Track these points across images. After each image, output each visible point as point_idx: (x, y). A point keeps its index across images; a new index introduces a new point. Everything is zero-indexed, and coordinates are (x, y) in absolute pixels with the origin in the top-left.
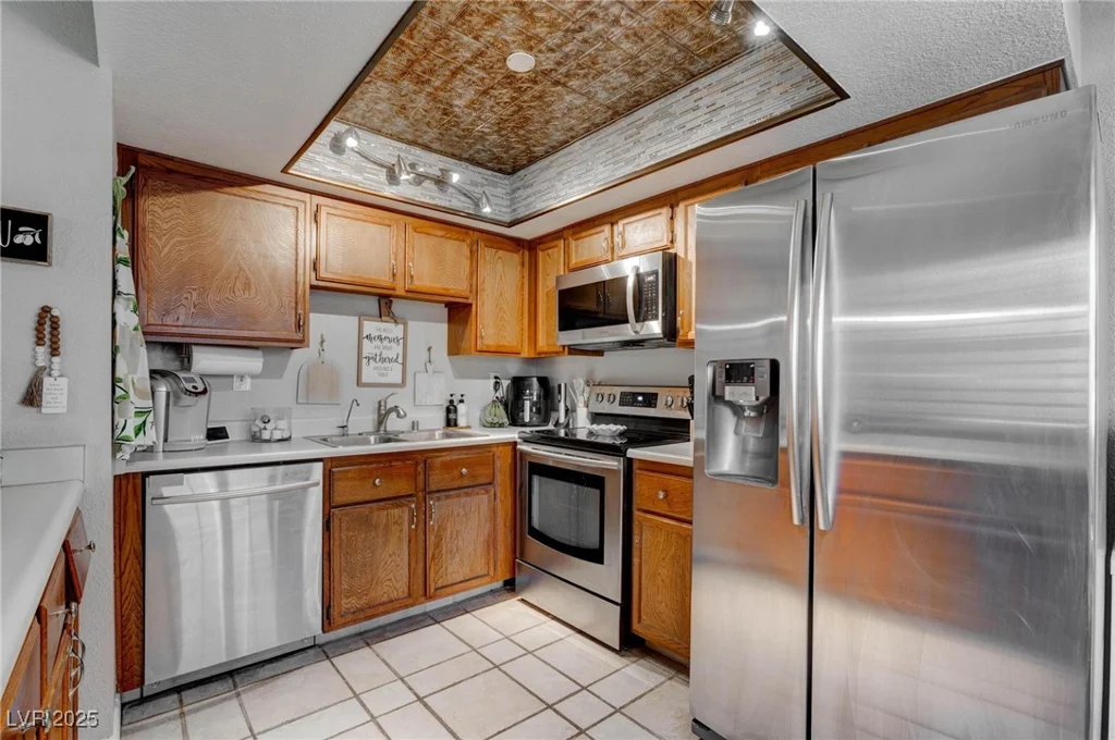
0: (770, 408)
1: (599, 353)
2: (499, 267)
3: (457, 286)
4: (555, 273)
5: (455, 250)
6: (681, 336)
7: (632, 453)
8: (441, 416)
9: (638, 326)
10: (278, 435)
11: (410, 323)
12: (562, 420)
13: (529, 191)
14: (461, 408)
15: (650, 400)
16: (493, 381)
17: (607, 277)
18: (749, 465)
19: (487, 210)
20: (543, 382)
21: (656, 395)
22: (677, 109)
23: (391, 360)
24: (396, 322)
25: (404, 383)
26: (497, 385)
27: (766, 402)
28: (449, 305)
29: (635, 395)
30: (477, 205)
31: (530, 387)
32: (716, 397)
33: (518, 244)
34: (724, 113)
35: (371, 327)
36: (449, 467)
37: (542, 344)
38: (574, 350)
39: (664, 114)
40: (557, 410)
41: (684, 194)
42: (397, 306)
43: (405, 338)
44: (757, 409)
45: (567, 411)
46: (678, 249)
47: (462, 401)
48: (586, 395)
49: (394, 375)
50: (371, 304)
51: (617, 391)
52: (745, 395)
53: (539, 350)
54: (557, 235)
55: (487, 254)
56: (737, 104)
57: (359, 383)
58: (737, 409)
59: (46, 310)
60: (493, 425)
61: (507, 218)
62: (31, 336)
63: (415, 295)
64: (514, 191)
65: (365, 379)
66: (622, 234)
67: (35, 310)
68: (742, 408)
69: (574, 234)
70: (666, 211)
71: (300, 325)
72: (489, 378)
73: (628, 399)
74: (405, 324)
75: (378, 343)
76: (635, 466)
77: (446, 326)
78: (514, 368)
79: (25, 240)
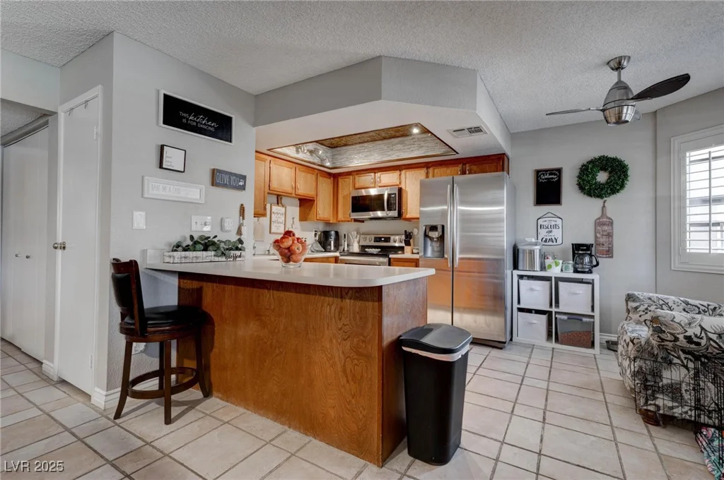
0: (442, 238)
1: (363, 221)
2: (325, 185)
3: (307, 192)
4: (347, 191)
5: (311, 177)
6: (404, 216)
7: (391, 256)
9: (388, 212)
11: (288, 207)
12: (346, 249)
13: (341, 157)
15: (387, 240)
16: (314, 233)
17: (364, 194)
18: (437, 254)
19: (328, 164)
20: (337, 233)
21: (390, 238)
22: (407, 143)
23: (281, 223)
24: (283, 206)
26: (316, 235)
27: (441, 236)
28: (300, 200)
29: (381, 238)
30: (322, 160)
31: (331, 235)
32: (426, 236)
33: (330, 175)
34: (423, 148)
35: (275, 208)
37: (341, 216)
38: (356, 220)
39: (401, 143)
41: (403, 167)
43: (285, 213)
44: (437, 238)
45: (348, 245)
46: (403, 186)
48: (358, 238)
49: (281, 229)
50: (275, 199)
51: (373, 237)
52: (435, 235)
53: (339, 219)
54: (349, 173)
55: (320, 179)
56: (428, 147)
57: (270, 233)
58: (431, 239)
59: (242, 205)
60: (318, 251)
61: (332, 166)
62: (238, 214)
63: (288, 195)
64: (334, 155)
65: (272, 231)
66: (380, 178)
68: (433, 238)
69: (357, 174)
70: (398, 172)
71: (265, 208)
72: (312, 231)
73: (378, 239)
74: (286, 208)
75: (277, 215)
76: (392, 260)
77: (298, 208)
78: (321, 227)
79: (241, 184)
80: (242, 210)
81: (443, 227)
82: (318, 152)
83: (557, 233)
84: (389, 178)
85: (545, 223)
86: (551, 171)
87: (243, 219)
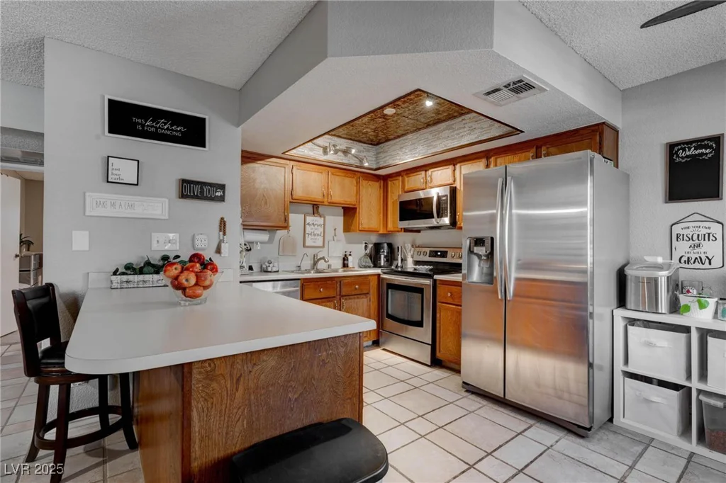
0: (491, 255)
1: (418, 231)
2: (370, 189)
3: (349, 200)
4: (397, 194)
5: (349, 182)
6: (458, 225)
7: (436, 277)
8: (341, 262)
9: (438, 220)
10: (275, 269)
11: (327, 217)
12: (399, 264)
13: (386, 154)
14: (350, 258)
15: (444, 254)
16: (364, 245)
17: (422, 196)
18: (484, 279)
19: (366, 165)
20: (390, 245)
21: (447, 252)
22: (456, 127)
23: (318, 235)
24: (321, 216)
25: (323, 246)
26: (366, 247)
27: (489, 254)
28: (343, 208)
29: (437, 252)
30: (361, 161)
31: (383, 248)
32: (471, 252)
33: (378, 178)
34: (477, 131)
35: (310, 219)
36: (350, 284)
37: (390, 227)
38: (406, 230)
39: (448, 128)
40: (397, 260)
41: (460, 160)
42: (321, 209)
43: (324, 224)
44: (485, 256)
45: (402, 260)
46: (457, 185)
47: (350, 255)
48: (412, 252)
49: (320, 243)
50: (310, 209)
51: (428, 250)
52: (481, 250)
53: (389, 229)
54: (398, 174)
55: (364, 183)
56: (482, 128)
57: (304, 246)
58: (479, 256)
59: (222, 219)
60: (365, 267)
61: (374, 167)
62: (218, 229)
64: (378, 153)
65: (307, 244)
66: (431, 176)
67: (219, 219)
68: (481, 255)
69: (407, 174)
70: (451, 167)
71: (286, 220)
72: (361, 243)
73: (434, 254)
74: (324, 218)
75: (312, 226)
76: (438, 282)
77: (342, 218)
78: (374, 239)
79: (218, 194)
80: (223, 225)
81: (492, 239)
82: (351, 151)
83: (712, 249)
84: (442, 176)
85: (685, 232)
86: (700, 143)
87: (224, 234)
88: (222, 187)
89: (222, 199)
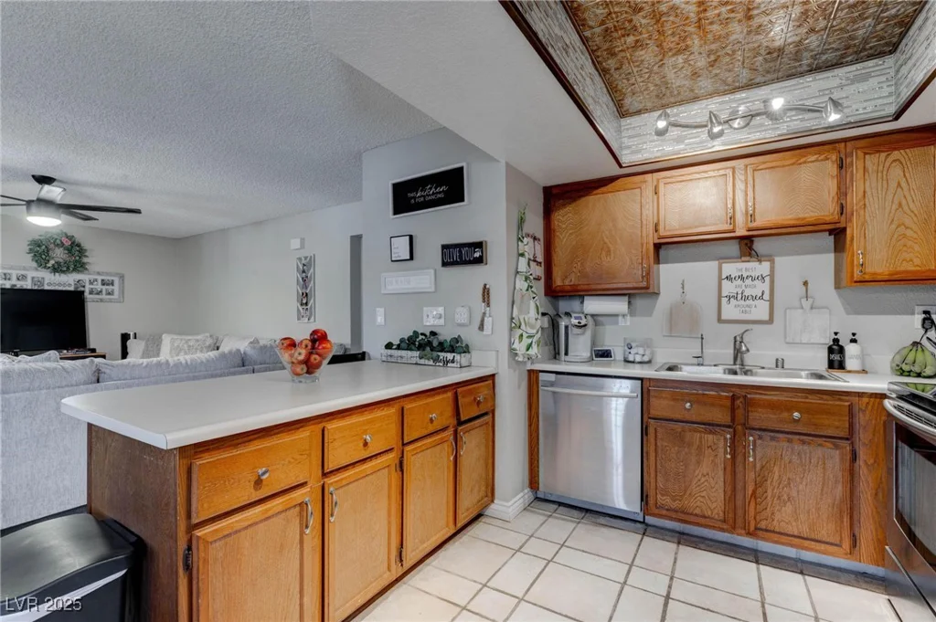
5: (813, 174)
8: (823, 356)
11: (779, 259)
13: (910, 63)
14: (851, 350)
19: (833, 118)
23: (754, 298)
24: (759, 260)
25: (771, 321)
26: (926, 322)
35: (730, 268)
36: (773, 406)
42: (760, 245)
47: (853, 341)
55: (869, 162)
57: (720, 320)
59: (485, 286)
61: (892, 110)
64: (898, 72)
65: (726, 316)
74: (772, 262)
75: (739, 282)
77: (831, 256)
79: (477, 255)
80: (486, 293)
88: (479, 245)
89: (480, 261)
